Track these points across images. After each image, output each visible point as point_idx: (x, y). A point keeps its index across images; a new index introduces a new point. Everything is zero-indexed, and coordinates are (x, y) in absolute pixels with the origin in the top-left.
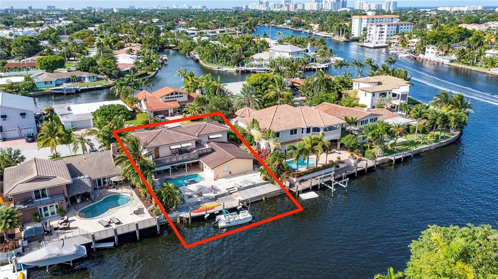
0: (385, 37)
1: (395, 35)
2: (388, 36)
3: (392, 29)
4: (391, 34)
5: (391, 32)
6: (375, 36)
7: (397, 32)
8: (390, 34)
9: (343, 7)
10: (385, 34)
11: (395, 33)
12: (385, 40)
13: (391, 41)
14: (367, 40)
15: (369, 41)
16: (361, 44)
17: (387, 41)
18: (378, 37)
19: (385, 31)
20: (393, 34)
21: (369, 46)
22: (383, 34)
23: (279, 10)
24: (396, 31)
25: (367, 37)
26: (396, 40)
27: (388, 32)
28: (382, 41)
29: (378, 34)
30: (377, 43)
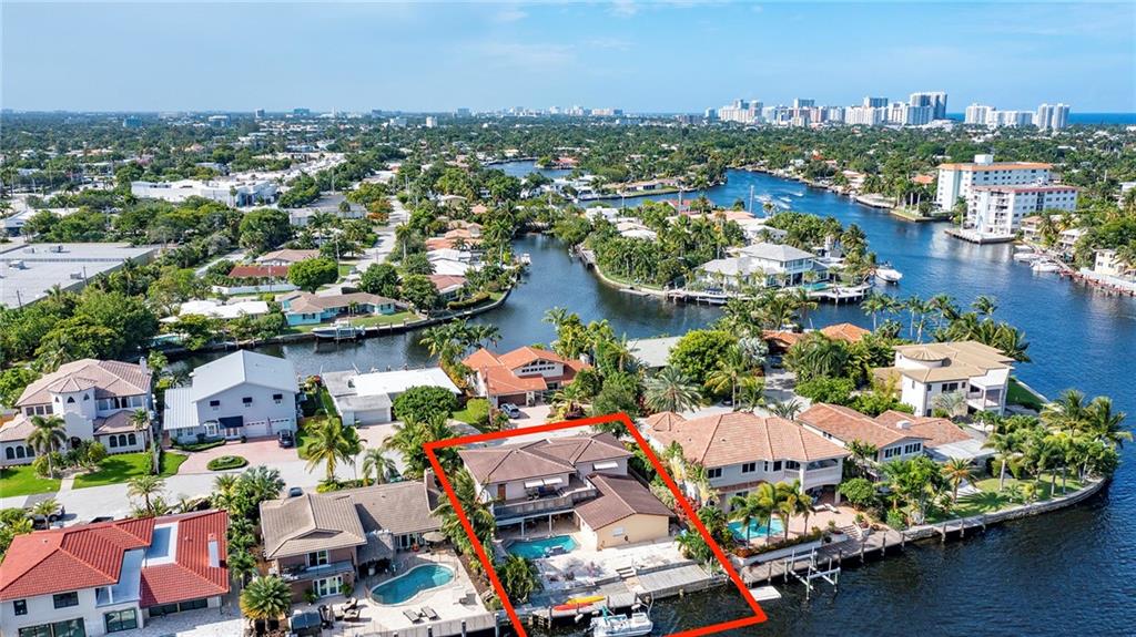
0: (1009, 218)
1: (1032, 214)
2: (1016, 215)
3: (1026, 200)
4: (1024, 211)
5: (1025, 208)
6: (987, 214)
7: (1039, 208)
8: (1020, 212)
9: (936, 117)
10: (1010, 212)
11: (1034, 210)
12: (1009, 225)
13: (1023, 228)
14: (968, 223)
15: (973, 225)
16: (954, 231)
17: (1015, 226)
18: (993, 218)
19: (1011, 205)
20: (1028, 211)
21: (971, 238)
22: (1004, 211)
23: (785, 123)
24: (1035, 204)
25: (969, 216)
26: (1034, 225)
27: (1015, 208)
28: (1002, 226)
29: (993, 211)
30: (991, 230)
